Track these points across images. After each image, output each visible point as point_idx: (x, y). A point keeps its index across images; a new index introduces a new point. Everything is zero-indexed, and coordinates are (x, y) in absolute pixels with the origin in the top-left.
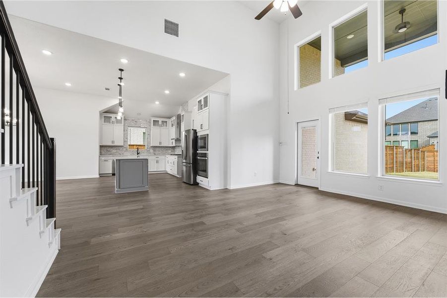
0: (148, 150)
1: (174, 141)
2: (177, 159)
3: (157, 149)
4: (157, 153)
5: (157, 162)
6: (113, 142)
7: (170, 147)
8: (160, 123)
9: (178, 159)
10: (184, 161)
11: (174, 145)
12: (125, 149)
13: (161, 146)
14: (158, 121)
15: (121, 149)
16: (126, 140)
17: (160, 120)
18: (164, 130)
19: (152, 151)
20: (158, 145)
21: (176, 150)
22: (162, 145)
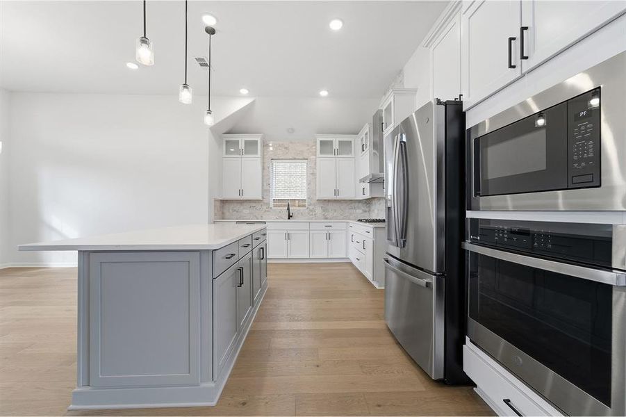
0: (311, 207)
1: (367, 185)
2: (371, 235)
3: (330, 206)
4: (330, 215)
5: (329, 237)
6: (241, 192)
7: (360, 201)
8: (336, 146)
9: (375, 236)
10: (396, 251)
11: (367, 196)
12: (265, 207)
13: (338, 198)
14: (332, 141)
15: (258, 206)
16: (266, 187)
17: (336, 140)
18: (344, 161)
19: (319, 210)
20: (332, 196)
21: (373, 207)
22: (341, 197)
